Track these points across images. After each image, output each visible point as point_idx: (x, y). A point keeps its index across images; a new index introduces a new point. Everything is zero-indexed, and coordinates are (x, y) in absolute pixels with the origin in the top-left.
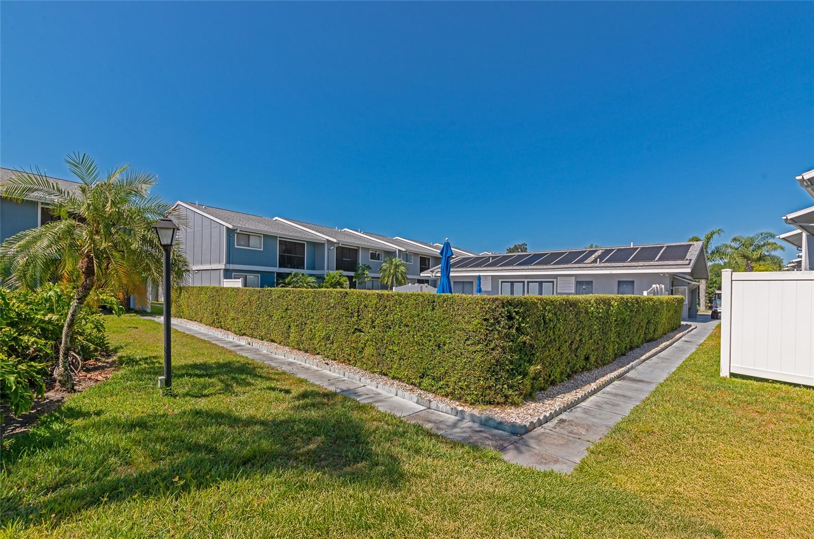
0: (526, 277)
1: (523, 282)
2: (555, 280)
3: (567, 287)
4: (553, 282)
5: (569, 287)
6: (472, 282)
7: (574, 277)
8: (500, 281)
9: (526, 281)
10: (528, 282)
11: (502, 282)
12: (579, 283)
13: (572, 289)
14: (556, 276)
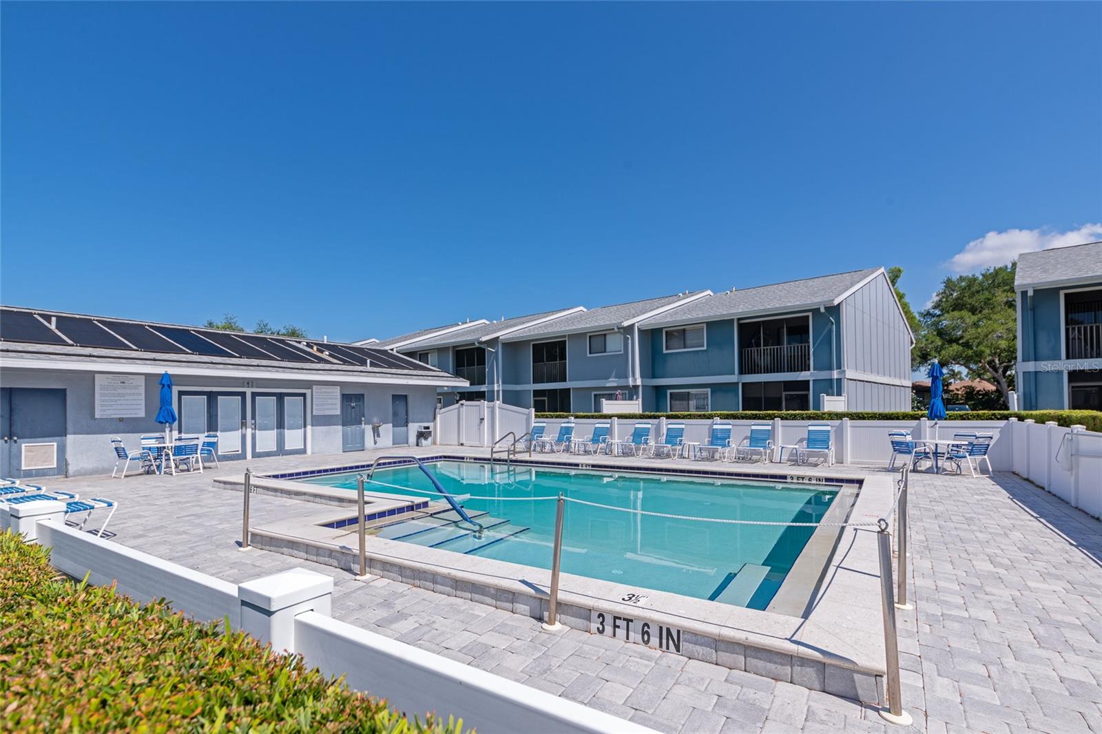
0: (249, 382)
1: (243, 395)
2: (308, 392)
3: (328, 404)
4: (304, 395)
5: (332, 404)
6: (62, 393)
7: (339, 387)
8: (175, 390)
9: (249, 391)
10: (254, 395)
11: (181, 393)
12: (346, 398)
13: (337, 409)
14: (309, 384)
